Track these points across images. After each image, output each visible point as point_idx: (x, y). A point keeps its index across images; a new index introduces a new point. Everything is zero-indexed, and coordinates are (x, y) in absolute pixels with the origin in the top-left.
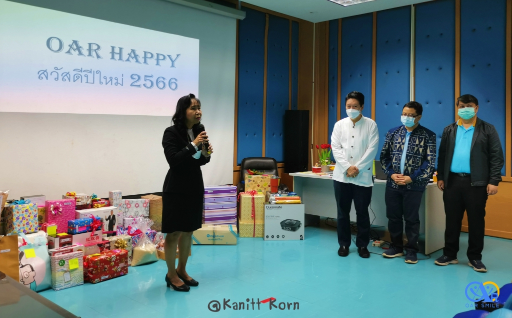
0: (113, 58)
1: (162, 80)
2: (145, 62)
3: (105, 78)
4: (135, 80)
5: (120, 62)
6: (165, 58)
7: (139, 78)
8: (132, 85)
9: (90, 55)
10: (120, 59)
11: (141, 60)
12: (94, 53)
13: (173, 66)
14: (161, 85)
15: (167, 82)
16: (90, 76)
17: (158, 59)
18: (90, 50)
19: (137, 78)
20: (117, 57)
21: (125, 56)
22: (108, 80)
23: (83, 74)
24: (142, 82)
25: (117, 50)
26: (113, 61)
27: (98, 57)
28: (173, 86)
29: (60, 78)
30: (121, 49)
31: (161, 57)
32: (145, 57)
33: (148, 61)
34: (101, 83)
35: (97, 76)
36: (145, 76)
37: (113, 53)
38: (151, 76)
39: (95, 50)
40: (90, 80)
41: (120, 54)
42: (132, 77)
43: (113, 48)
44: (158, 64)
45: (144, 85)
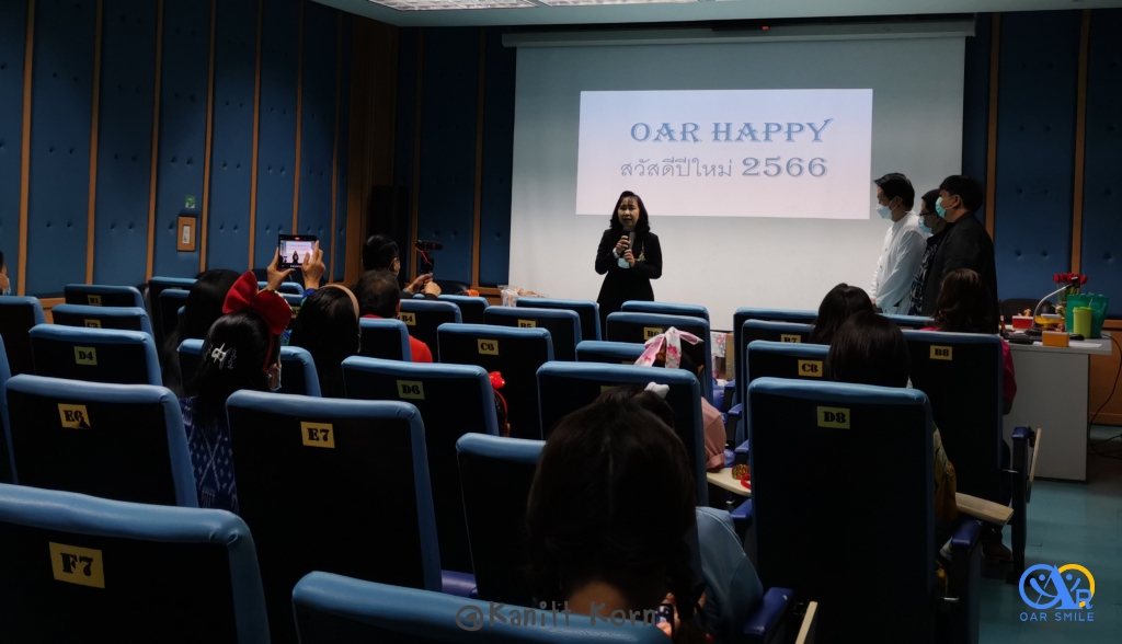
0: (716, 138)
1: (797, 162)
2: (767, 138)
3: (705, 167)
4: (751, 166)
5: (728, 143)
6: (802, 128)
7: (757, 162)
8: (744, 174)
9: (684, 138)
10: (728, 139)
11: (761, 136)
12: (689, 136)
13: (816, 139)
14: (795, 170)
15: (805, 165)
16: (684, 166)
17: (789, 132)
18: (684, 133)
19: (753, 163)
20: (722, 136)
21: (734, 134)
22: (709, 169)
23: (675, 165)
24: (761, 168)
25: (723, 128)
26: (717, 143)
27: (695, 140)
28: (818, 170)
29: (646, 172)
30: (728, 125)
31: (796, 128)
32: (767, 132)
33: (772, 136)
34: (698, 174)
35: (693, 166)
36: (767, 159)
37: (716, 132)
38: (778, 159)
39: (691, 132)
40: (684, 172)
41: (728, 132)
42: (745, 162)
43: (717, 125)
44: (789, 139)
45: (766, 172)
